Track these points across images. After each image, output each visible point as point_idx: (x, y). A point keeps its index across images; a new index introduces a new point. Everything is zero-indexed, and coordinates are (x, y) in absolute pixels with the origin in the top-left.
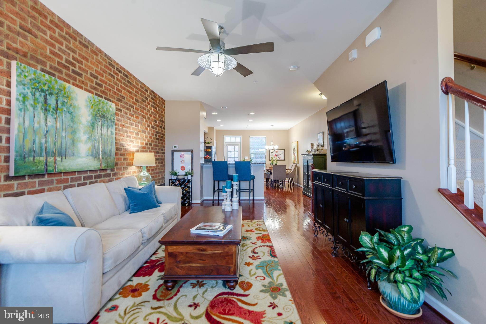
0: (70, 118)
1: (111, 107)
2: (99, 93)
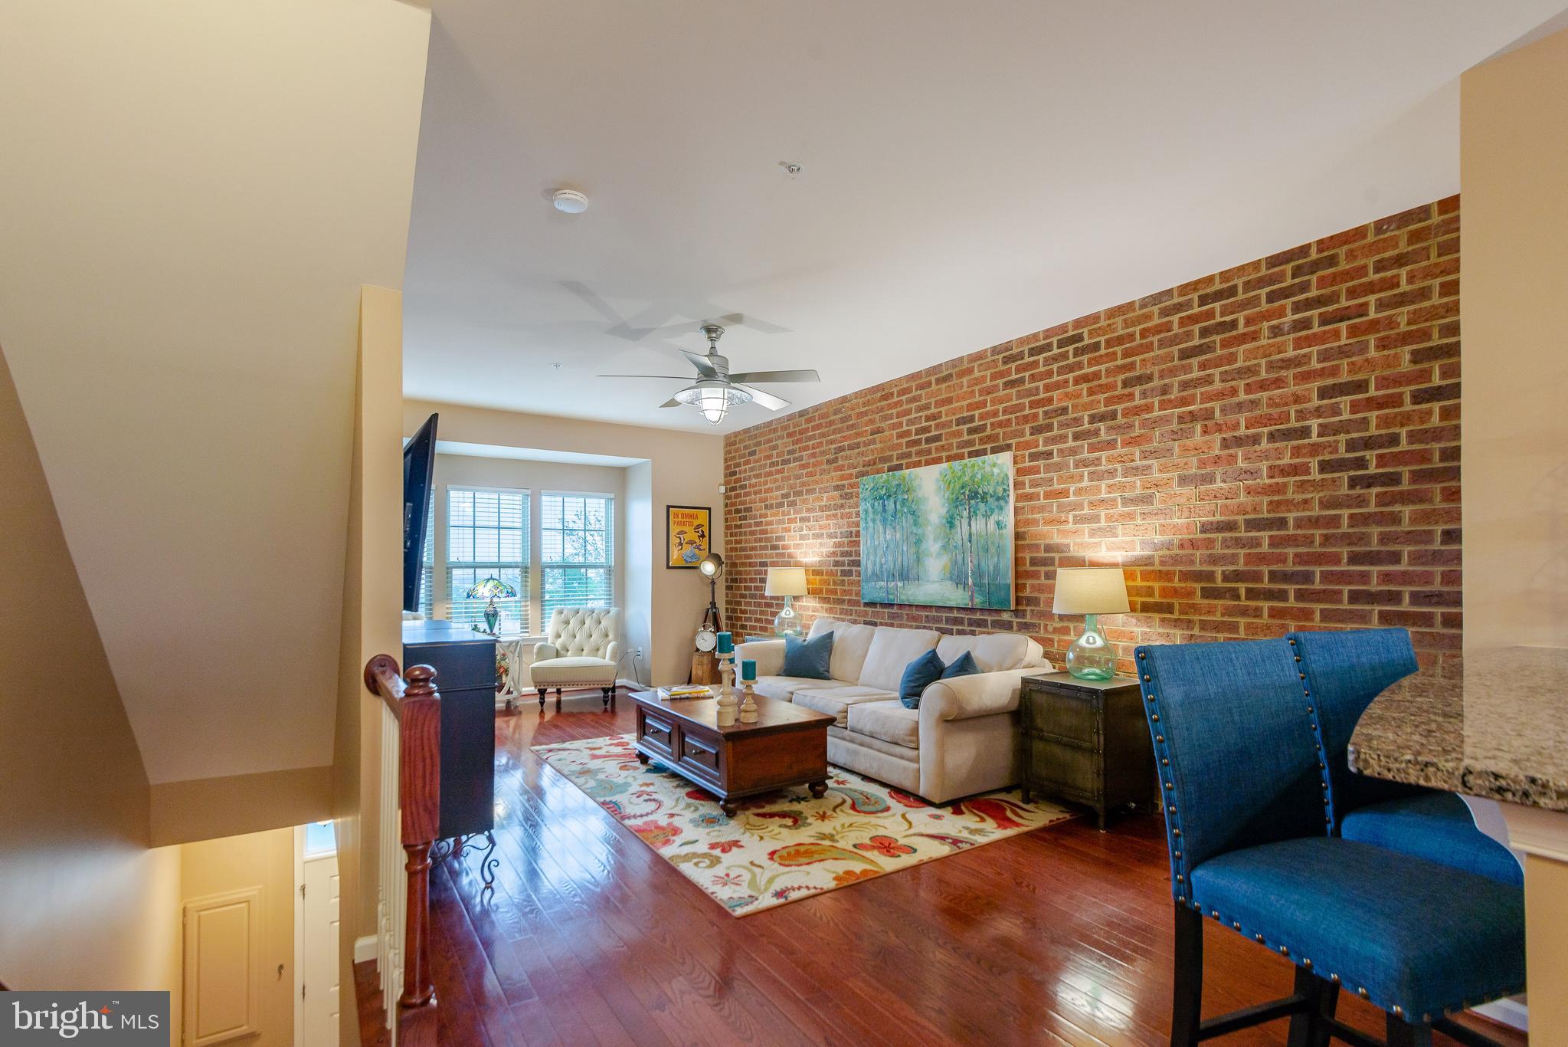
0: (912, 521)
1: (994, 465)
2: (977, 447)
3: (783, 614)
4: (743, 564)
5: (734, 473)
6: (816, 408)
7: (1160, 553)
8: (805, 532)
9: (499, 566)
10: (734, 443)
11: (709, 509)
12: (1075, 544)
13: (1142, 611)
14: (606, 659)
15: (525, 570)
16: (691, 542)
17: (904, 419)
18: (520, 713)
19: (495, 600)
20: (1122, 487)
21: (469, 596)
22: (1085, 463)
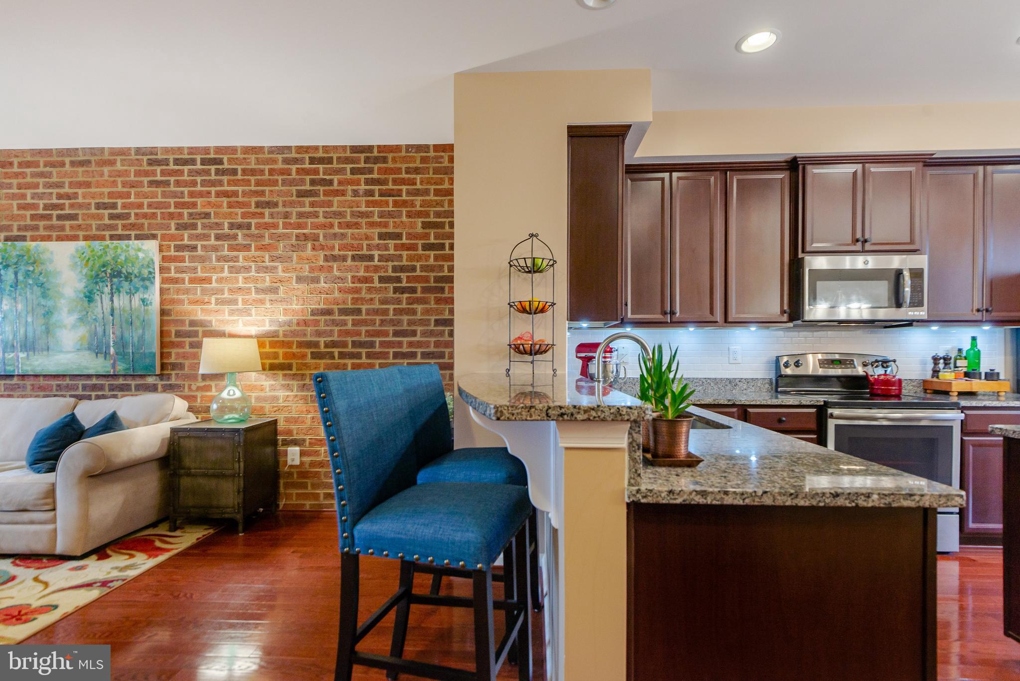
1: (139, 250)
2: (120, 232)
7: (283, 328)
12: (217, 320)
13: (270, 370)
20: (256, 280)
22: (226, 259)
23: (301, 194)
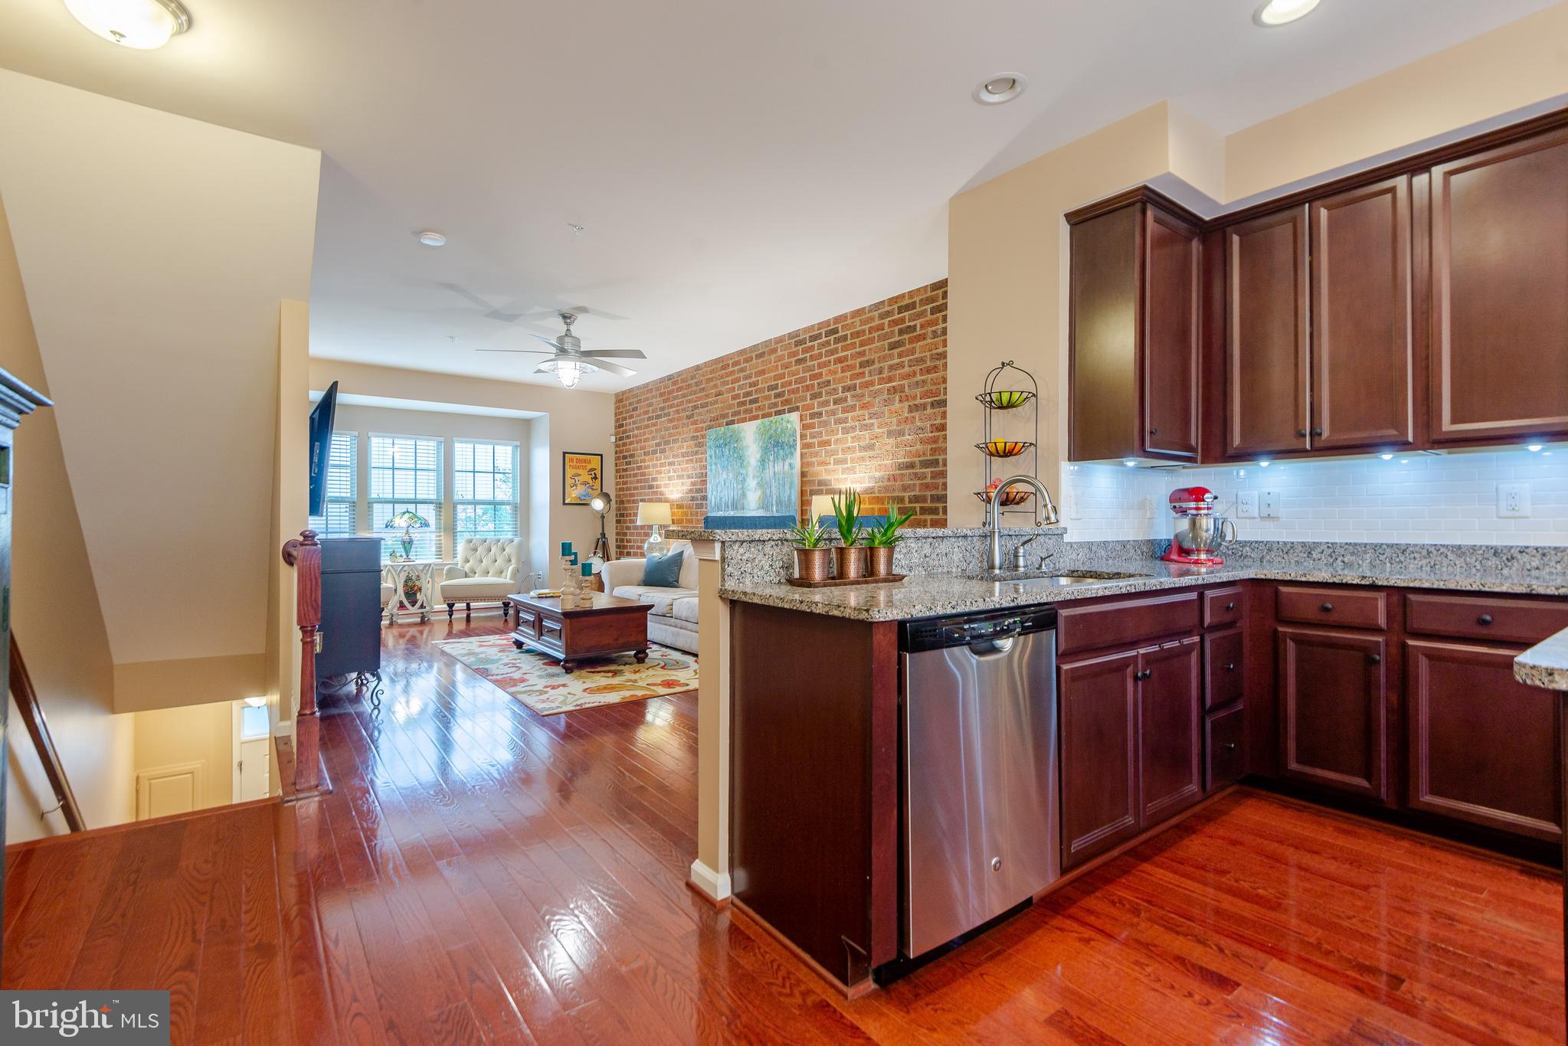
0: (739, 464)
1: (788, 422)
2: (780, 408)
3: (651, 540)
4: (629, 501)
5: (621, 426)
6: (679, 374)
7: (878, 484)
8: (672, 474)
9: (416, 502)
10: (621, 401)
11: (601, 455)
12: (835, 479)
14: (507, 579)
15: (439, 506)
16: (585, 483)
17: (736, 385)
18: (433, 624)
19: (411, 530)
20: (859, 439)
21: (387, 527)
22: (839, 421)
23: (892, 346)
